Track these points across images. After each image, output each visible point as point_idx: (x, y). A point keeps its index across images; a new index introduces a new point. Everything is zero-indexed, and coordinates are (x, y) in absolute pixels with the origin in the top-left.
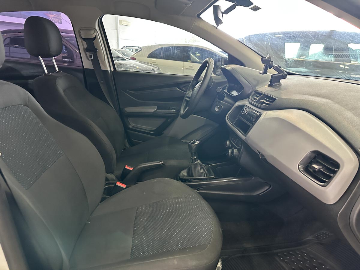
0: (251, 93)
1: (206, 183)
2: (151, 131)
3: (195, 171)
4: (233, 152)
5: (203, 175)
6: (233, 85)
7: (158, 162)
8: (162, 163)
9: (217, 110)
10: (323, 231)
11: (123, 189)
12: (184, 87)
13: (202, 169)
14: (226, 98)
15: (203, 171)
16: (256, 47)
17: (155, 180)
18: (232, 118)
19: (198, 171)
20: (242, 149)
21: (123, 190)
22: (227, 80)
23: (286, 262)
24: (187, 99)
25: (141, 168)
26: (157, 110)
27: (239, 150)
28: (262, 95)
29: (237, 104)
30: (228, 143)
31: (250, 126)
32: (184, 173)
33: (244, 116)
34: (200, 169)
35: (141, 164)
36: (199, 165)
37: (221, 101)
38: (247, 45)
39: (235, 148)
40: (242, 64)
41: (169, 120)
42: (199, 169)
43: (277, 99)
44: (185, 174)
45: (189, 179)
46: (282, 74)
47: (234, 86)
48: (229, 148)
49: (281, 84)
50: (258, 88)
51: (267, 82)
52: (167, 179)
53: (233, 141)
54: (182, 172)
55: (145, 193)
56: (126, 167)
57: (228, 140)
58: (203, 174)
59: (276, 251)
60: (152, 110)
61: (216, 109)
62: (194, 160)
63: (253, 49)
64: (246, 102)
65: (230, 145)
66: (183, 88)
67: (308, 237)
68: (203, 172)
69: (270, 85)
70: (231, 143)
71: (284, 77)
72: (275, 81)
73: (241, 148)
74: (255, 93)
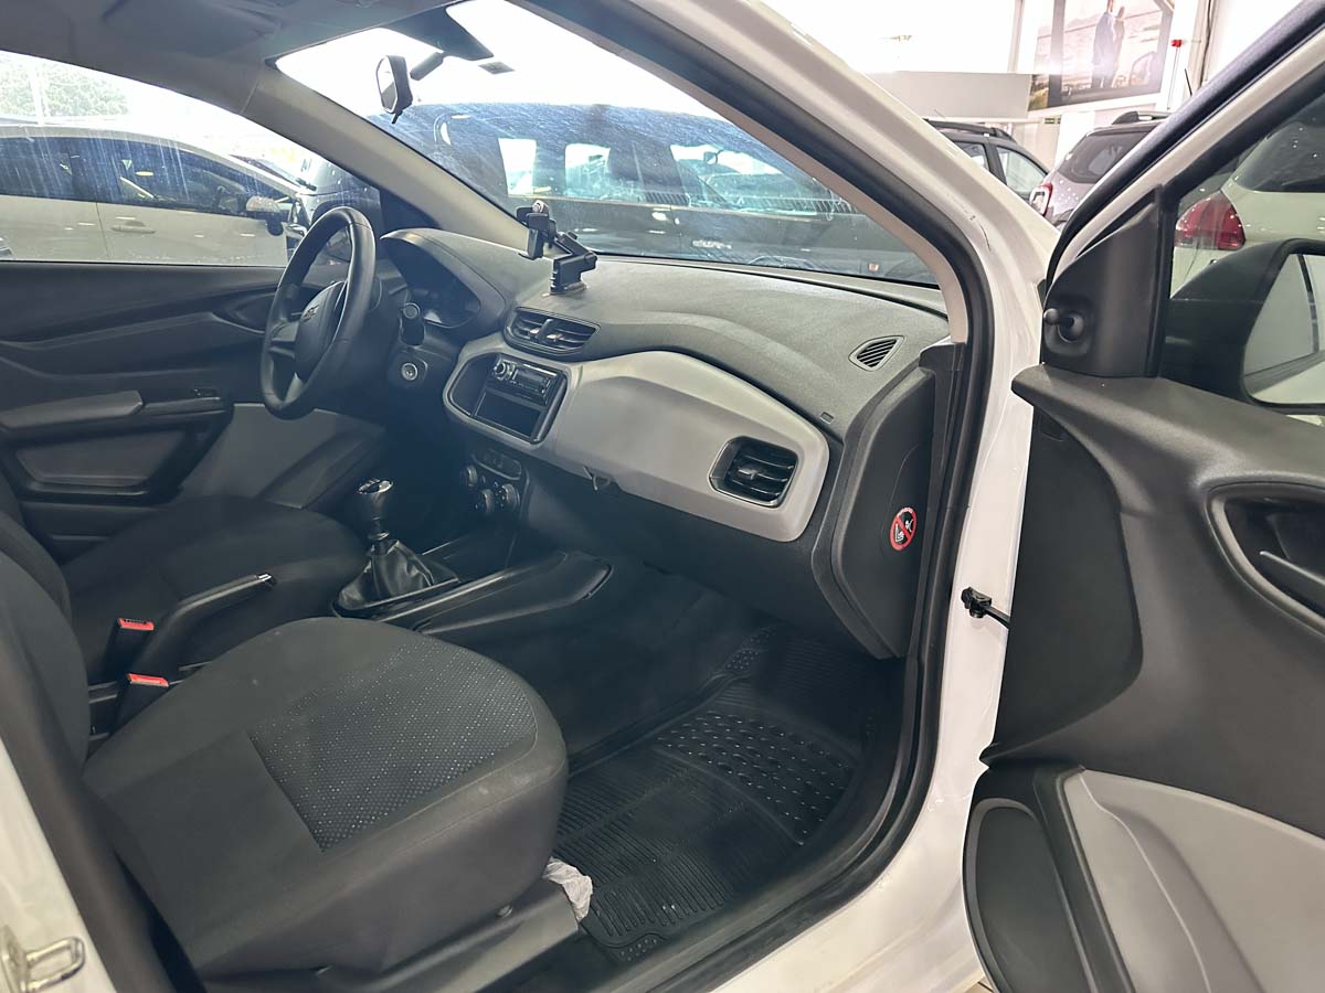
0: (506, 315)
1: (438, 605)
2: (134, 488)
3: (392, 576)
4: (498, 495)
5: (421, 583)
6: (426, 292)
7: (250, 577)
8: (265, 578)
9: (407, 375)
10: (739, 651)
11: (160, 691)
12: (240, 308)
13: (414, 568)
14: (428, 338)
15: (417, 571)
16: (469, 168)
17: (277, 633)
18: (467, 400)
19: (403, 575)
20: (528, 482)
21: (163, 693)
22: (400, 275)
23: (682, 750)
24: (275, 349)
25: (190, 612)
26: (144, 405)
27: (519, 486)
28: (549, 320)
29: (470, 352)
30: (471, 472)
31: (538, 413)
32: (352, 593)
33: (505, 386)
34: (409, 570)
35: (185, 601)
36: (402, 558)
37: (416, 348)
38: (440, 163)
39: (507, 481)
40: (431, 223)
41: (200, 436)
42: (405, 568)
43: (596, 327)
44: (357, 596)
45: (381, 605)
46: (582, 257)
47: (429, 294)
48: (480, 486)
49: (583, 285)
50: (525, 300)
51: (544, 282)
52: (314, 619)
53: (488, 465)
54: (343, 592)
55: (255, 682)
56: (125, 625)
57: (469, 464)
58: (421, 580)
59: (652, 733)
60: (124, 407)
61: (404, 374)
62: (382, 545)
63: (457, 174)
64: (496, 344)
65: (479, 477)
66: (238, 313)
67: (712, 676)
68: (418, 575)
69: (558, 290)
70: (480, 470)
71: (590, 265)
72: (566, 280)
73: (523, 477)
74: (518, 316)
